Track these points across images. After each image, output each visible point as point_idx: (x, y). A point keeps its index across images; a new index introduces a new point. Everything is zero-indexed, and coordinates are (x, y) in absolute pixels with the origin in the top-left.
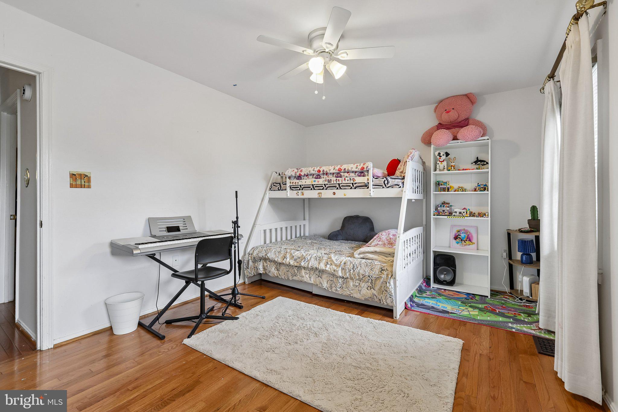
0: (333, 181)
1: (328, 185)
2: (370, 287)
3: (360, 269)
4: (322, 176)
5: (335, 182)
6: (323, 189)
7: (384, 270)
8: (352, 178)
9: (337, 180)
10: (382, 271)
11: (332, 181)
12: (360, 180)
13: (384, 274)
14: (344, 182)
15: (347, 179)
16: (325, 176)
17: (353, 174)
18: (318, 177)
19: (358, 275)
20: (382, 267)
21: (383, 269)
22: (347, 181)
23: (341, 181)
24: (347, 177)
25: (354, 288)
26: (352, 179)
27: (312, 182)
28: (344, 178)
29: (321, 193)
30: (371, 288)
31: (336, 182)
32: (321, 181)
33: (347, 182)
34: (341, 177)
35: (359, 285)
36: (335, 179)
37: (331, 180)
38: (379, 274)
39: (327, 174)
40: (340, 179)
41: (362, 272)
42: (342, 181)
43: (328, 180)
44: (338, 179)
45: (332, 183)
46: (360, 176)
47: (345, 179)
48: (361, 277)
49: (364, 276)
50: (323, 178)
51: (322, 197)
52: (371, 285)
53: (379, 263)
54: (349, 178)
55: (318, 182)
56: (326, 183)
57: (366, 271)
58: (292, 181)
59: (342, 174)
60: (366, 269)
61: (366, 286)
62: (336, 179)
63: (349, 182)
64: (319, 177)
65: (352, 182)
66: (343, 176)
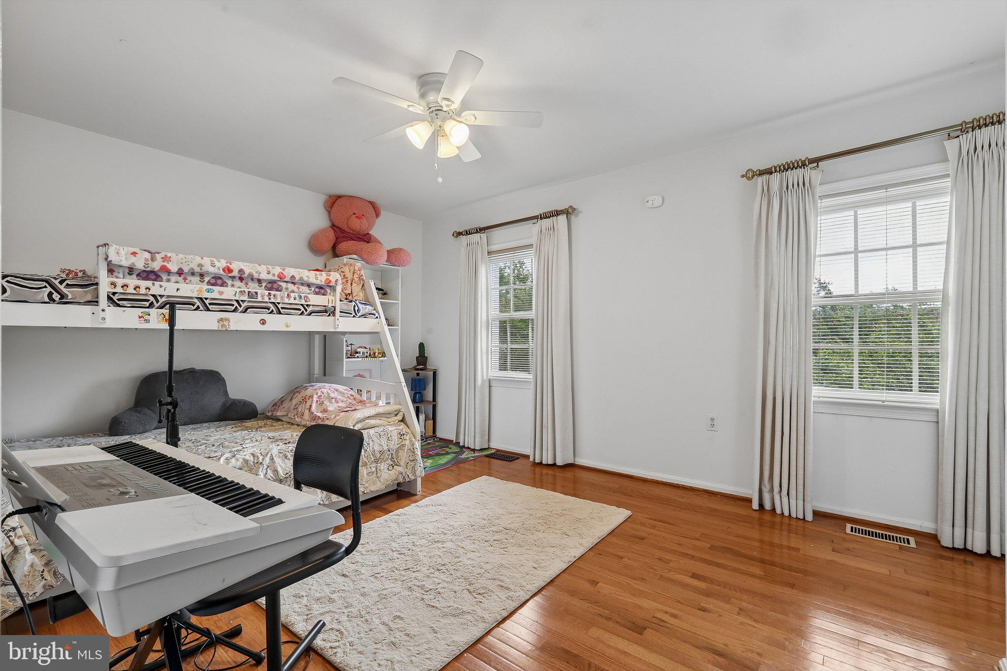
0: (263, 296)
1: (246, 304)
2: (392, 465)
3: (373, 445)
4: (230, 282)
5: (266, 299)
6: (233, 311)
7: (404, 434)
8: (303, 295)
9: (272, 296)
10: (402, 437)
11: (259, 295)
12: (317, 300)
13: (406, 440)
14: (286, 301)
15: (292, 295)
16: (238, 283)
17: (305, 289)
18: (217, 281)
19: (373, 455)
20: (400, 431)
21: (402, 433)
22: (292, 299)
23: (279, 299)
24: (293, 292)
25: (369, 477)
26: (303, 297)
27: (200, 291)
28: (286, 293)
29: (228, 320)
30: (393, 467)
31: (270, 299)
32: (229, 293)
33: (292, 301)
34: (279, 289)
35: (376, 469)
36: (267, 292)
37: (256, 293)
38: (399, 442)
39: (241, 279)
40: (278, 293)
41: (377, 448)
42: (282, 298)
43: (249, 292)
44: (273, 292)
45: (260, 299)
46: (317, 293)
47: (288, 295)
48: (378, 455)
49: (382, 452)
50: (233, 286)
51: (231, 328)
52: (391, 463)
53: (394, 428)
54: (297, 295)
55: (221, 293)
56: (245, 298)
57: (383, 444)
58: (120, 282)
59: (283, 285)
60: (380, 441)
61: (386, 466)
62: (269, 293)
63: (296, 302)
64: (219, 282)
65: (303, 302)
66: (284, 290)
